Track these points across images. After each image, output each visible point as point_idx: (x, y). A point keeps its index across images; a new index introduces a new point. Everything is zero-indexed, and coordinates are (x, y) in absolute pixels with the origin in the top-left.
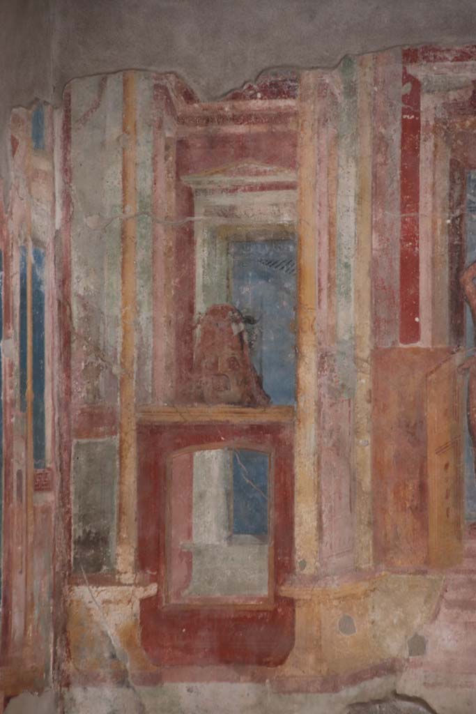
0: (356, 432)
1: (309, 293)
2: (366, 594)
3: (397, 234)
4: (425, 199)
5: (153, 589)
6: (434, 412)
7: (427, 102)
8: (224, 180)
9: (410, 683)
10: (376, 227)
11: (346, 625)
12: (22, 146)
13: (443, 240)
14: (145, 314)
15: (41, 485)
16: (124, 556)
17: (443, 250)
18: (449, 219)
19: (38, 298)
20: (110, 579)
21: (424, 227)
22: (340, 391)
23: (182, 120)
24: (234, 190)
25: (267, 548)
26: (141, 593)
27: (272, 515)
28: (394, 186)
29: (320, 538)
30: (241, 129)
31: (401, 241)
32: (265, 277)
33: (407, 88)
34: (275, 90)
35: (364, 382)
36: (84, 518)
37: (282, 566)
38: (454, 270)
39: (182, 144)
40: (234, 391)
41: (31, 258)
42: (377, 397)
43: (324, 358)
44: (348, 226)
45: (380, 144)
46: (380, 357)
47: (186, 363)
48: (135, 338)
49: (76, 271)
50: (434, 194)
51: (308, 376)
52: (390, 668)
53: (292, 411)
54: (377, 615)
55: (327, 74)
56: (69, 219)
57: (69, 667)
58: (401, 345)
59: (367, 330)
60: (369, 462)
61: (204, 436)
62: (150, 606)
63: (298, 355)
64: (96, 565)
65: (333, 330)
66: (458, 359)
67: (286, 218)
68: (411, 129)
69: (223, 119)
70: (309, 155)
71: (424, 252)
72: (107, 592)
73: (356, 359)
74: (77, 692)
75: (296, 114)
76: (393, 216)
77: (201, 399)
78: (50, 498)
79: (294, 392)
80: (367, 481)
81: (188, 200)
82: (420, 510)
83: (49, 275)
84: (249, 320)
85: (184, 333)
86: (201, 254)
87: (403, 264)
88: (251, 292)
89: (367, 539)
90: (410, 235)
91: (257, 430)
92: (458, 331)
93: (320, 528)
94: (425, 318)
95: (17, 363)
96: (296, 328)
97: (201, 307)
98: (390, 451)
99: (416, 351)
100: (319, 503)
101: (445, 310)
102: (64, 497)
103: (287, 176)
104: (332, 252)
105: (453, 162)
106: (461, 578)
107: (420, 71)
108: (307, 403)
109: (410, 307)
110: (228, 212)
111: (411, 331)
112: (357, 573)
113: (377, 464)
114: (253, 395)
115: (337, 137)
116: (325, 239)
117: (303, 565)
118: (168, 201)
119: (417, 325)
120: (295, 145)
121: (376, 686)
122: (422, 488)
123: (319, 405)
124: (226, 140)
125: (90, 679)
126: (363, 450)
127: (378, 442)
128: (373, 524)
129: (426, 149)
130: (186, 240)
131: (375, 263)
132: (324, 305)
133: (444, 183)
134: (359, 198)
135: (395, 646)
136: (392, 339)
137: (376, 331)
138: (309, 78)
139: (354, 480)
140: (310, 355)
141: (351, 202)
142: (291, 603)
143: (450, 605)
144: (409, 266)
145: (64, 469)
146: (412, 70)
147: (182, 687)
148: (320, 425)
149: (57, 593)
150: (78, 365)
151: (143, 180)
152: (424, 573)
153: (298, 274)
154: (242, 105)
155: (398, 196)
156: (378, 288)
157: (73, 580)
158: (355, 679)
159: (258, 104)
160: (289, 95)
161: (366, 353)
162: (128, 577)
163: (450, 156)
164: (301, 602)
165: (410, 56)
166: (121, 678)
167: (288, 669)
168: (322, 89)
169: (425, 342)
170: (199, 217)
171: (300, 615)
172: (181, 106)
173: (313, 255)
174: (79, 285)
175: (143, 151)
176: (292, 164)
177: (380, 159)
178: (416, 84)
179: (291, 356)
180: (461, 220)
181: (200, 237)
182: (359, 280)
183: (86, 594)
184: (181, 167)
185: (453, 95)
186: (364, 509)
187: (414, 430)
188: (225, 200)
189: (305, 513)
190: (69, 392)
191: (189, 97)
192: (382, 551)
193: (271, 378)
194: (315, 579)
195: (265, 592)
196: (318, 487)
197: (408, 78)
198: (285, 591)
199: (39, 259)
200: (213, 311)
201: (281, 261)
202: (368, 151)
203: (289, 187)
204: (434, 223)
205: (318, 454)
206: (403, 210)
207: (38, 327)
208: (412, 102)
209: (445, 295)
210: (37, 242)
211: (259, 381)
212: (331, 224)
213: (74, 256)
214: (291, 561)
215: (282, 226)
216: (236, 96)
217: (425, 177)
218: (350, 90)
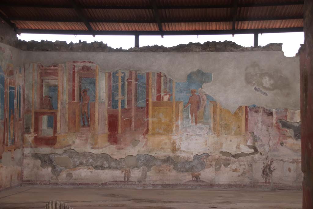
0: (66, 113)
1: (59, 94)
2: (67, 136)
3: (72, 86)
4: (76, 82)
5: (36, 135)
6: (77, 111)
7: (76, 68)
8: (48, 78)
9: (72, 147)
10: (69, 85)
11: (64, 140)
12: (18, 73)
13: (78, 87)
14: (36, 96)
15: (20, 120)
16: (32, 130)
17: (78, 89)
18: (79, 84)
19: (20, 94)
20: (30, 133)
21: (76, 85)
22: (64, 108)
23: (41, 70)
24: (49, 79)
25: (53, 129)
26: (35, 135)
27: (54, 125)
28: (72, 80)
29: (61, 128)
30: (50, 71)
32: (53, 92)
33: (73, 66)
34: (55, 66)
35: (67, 106)
36: (26, 125)
37: (55, 131)
39: (41, 73)
40: (49, 107)
41: (19, 88)
42: (69, 108)
43: (61, 103)
44: (65, 85)
45: (70, 74)
46: (69, 103)
47: (42, 103)
48: (34, 100)
49: (26, 90)
50: (77, 81)
51: (59, 105)
52: (70, 145)
53: (57, 110)
54: (68, 138)
55: (62, 64)
56: (25, 83)
57: (24, 145)
58: (73, 102)
60: (68, 117)
61: (44, 114)
62: (36, 137)
63: (58, 102)
64: (28, 131)
65: (63, 99)
66: (80, 103)
68: (74, 72)
69: (47, 70)
70: (59, 75)
71: (76, 89)
72: (29, 135)
73: (66, 103)
74: (25, 149)
75: (58, 69)
76: (71, 84)
77: (44, 108)
78: (21, 122)
79: (57, 108)
80: (67, 120)
81: (42, 81)
82: (75, 124)
83: (21, 91)
84: (51, 98)
85: (41, 99)
86: (44, 88)
87: (73, 90)
88: (51, 94)
89: (67, 128)
90: (74, 86)
91: (52, 113)
92: (80, 100)
93: (61, 126)
94: (76, 98)
95: (17, 103)
96: (58, 99)
97: (44, 96)
98: (71, 116)
99: (75, 102)
100: (60, 123)
101: (79, 97)
102: (23, 122)
103: (57, 78)
104: (63, 88)
105: (80, 77)
106: (80, 133)
107: (75, 64)
108: (59, 109)
109: (74, 96)
110: (48, 82)
111: (74, 100)
112: (66, 133)
113: (69, 118)
114: (51, 108)
115: (64, 73)
116: (62, 87)
117: (58, 132)
118: (39, 81)
119: (75, 99)
120: (57, 74)
121: (68, 148)
122: (75, 121)
123: (61, 109)
124: (48, 73)
125: (27, 147)
126: (67, 116)
127: (69, 115)
128: (68, 126)
129: (76, 75)
130: (42, 86)
131: (69, 90)
132: (62, 96)
133: (79, 79)
134: (67, 81)
135: (71, 142)
136: (71, 101)
137: (69, 99)
138: (60, 65)
140: (60, 103)
141: (66, 81)
142: (56, 137)
143: (78, 137)
144: (74, 91)
145: (23, 118)
146: (74, 64)
147: (40, 148)
148: (61, 112)
149: (22, 135)
150: (26, 103)
151: (36, 78)
152: (75, 133)
153: (58, 91)
154: (50, 68)
155: (72, 81)
156: (69, 94)
157: (24, 134)
158: (65, 147)
159: (52, 68)
160: (57, 67)
161: (67, 102)
162: (33, 133)
163: (79, 76)
164: (58, 137)
165: (74, 62)
166: (31, 147)
167: (56, 146)
168: (62, 66)
169: (76, 101)
170: (44, 83)
172: (41, 68)
173: (60, 89)
174: (26, 92)
175: (36, 74)
176: (57, 76)
177: (70, 76)
178: (75, 66)
179: (57, 103)
180: (81, 85)
181: (44, 86)
182: (67, 92)
183: (26, 135)
184: (41, 76)
185: (80, 68)
186: (67, 124)
187: (74, 113)
188: (48, 81)
189: (58, 125)
190: (24, 107)
191: (42, 66)
192: (69, 129)
193: (54, 106)
194: (60, 133)
195: (52, 135)
196: (60, 121)
198: (56, 135)
199: (20, 88)
200: (46, 96)
201: (56, 89)
202: (68, 75)
203: (57, 79)
204: (77, 85)
205: (60, 116)
206: (73, 83)
207: (20, 98)
208: (74, 68)
209: (78, 95)
210: (20, 86)
211: (52, 106)
212: (63, 84)
213: (25, 88)
214: (56, 131)
215: (56, 85)
216: (49, 67)
217: (76, 79)
218: (65, 66)
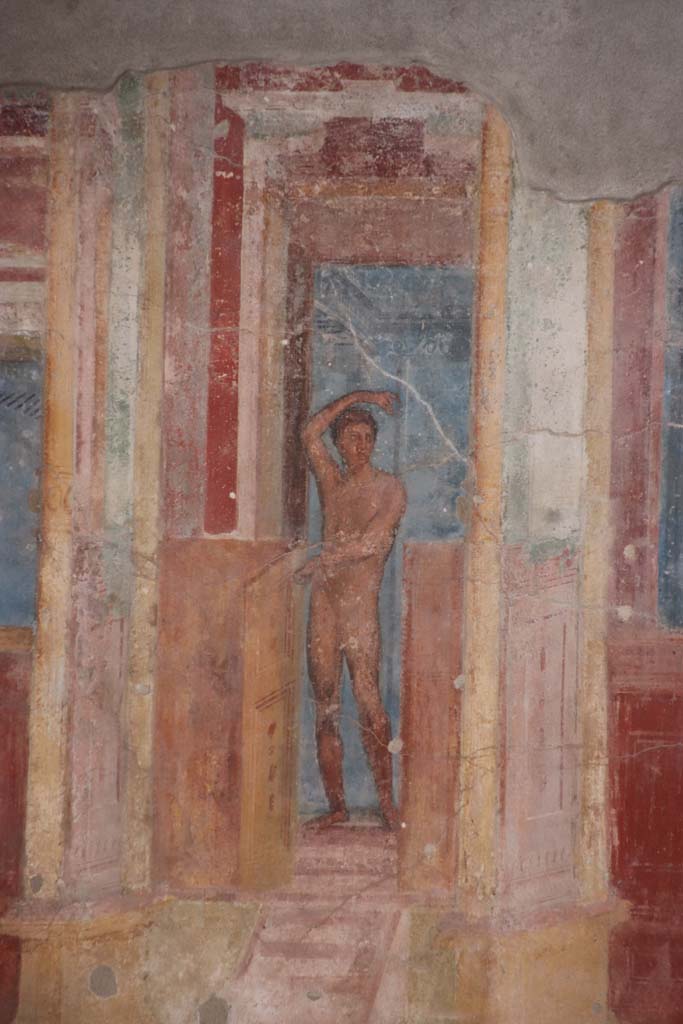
0: (131, 672)
1: (62, 447)
2: (137, 932)
3: (204, 358)
4: (249, 305)
6: (254, 644)
7: (253, 152)
10: (170, 346)
11: (102, 981)
13: (276, 371)
17: (276, 387)
18: (286, 338)
21: (247, 349)
22: (108, 606)
28: (201, 283)
29: (67, 842)
31: (210, 369)
33: (224, 128)
34: (10, 122)
35: (146, 593)
37: (3, 885)
38: (292, 420)
42: (165, 616)
43: (81, 553)
44: (126, 342)
45: (179, 215)
46: (171, 552)
50: (263, 298)
51: (57, 580)
53: (29, 636)
54: (152, 965)
55: (95, 99)
58: (207, 536)
59: (153, 509)
60: (150, 719)
63: (42, 546)
65: (98, 508)
66: (295, 559)
67: (27, 327)
68: (228, 193)
70: (64, 227)
71: (246, 389)
73: (134, 555)
75: (45, 161)
76: (200, 329)
79: (32, 606)
80: (145, 750)
82: (228, 797)
87: (213, 407)
89: (142, 843)
90: (225, 362)
92: (296, 516)
93: (67, 824)
94: (244, 495)
96: (39, 503)
98: (184, 702)
99: (230, 545)
100: (67, 783)
101: (277, 482)
103: (34, 259)
104: (99, 383)
105: (293, 249)
106: (287, 906)
107: (242, 103)
108: (53, 622)
109: (223, 475)
111: (223, 513)
112: (123, 896)
113: (164, 727)
115: (112, 201)
116: (89, 363)
117: (38, 883)
119: (233, 504)
120: (43, 211)
122: (233, 763)
123: (73, 626)
126: (142, 700)
127: (165, 689)
128: (153, 819)
129: (252, 227)
131: (168, 404)
132: (86, 469)
133: (279, 283)
134: (145, 299)
136: (192, 525)
137: (167, 511)
138: (67, 105)
139: (125, 748)
140: (61, 547)
141: (133, 306)
142: (15, 944)
143: (270, 949)
144: (223, 410)
146: (230, 100)
148: (74, 662)
152: (230, 898)
153: (46, 417)
155: (206, 298)
156: (172, 444)
160: (34, 130)
161: (150, 547)
163: (288, 239)
164: (32, 944)
165: (228, 78)
168: (87, 121)
169: (244, 531)
171: (29, 963)
173: (69, 388)
176: (39, 240)
177: (179, 238)
178: (237, 123)
179: (31, 547)
180: (304, 341)
182: (142, 430)
185: (294, 143)
186: (139, 797)
187: (223, 669)
189: (43, 800)
192: (165, 861)
194: (55, 906)
196: (67, 760)
197: (224, 113)
198: (7, 925)
201: (17, 395)
202: (160, 225)
203: (34, 276)
204: (262, 343)
205: (69, 705)
206: (215, 320)
208: (230, 150)
209: (277, 459)
212: (100, 338)
214: (18, 876)
215: (20, 338)
218: (133, 128)
